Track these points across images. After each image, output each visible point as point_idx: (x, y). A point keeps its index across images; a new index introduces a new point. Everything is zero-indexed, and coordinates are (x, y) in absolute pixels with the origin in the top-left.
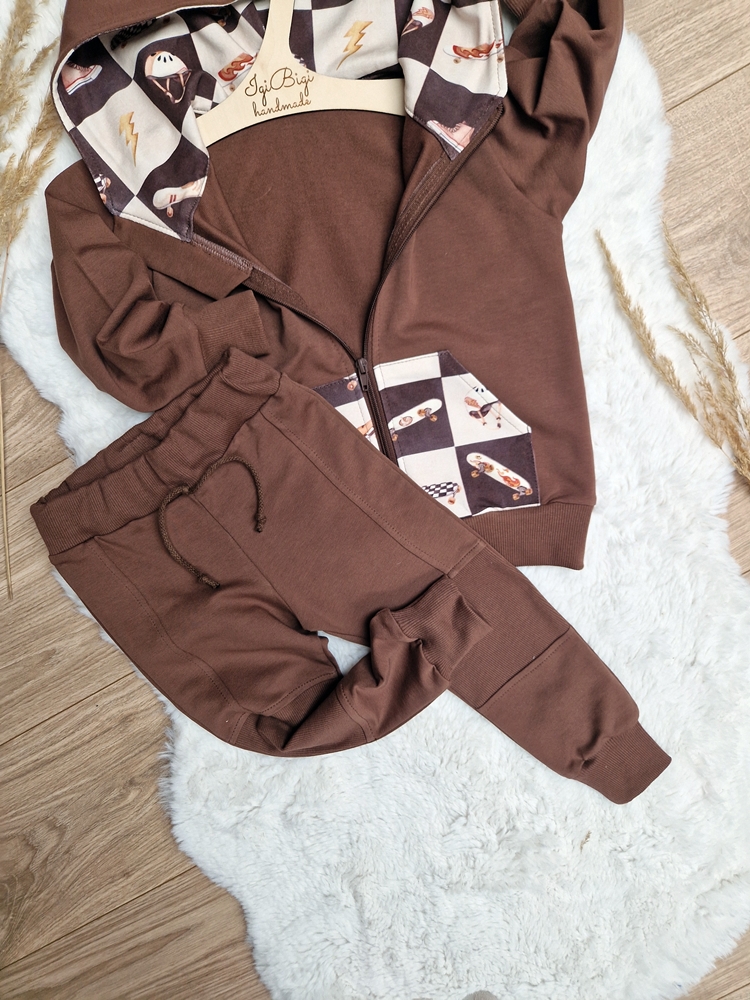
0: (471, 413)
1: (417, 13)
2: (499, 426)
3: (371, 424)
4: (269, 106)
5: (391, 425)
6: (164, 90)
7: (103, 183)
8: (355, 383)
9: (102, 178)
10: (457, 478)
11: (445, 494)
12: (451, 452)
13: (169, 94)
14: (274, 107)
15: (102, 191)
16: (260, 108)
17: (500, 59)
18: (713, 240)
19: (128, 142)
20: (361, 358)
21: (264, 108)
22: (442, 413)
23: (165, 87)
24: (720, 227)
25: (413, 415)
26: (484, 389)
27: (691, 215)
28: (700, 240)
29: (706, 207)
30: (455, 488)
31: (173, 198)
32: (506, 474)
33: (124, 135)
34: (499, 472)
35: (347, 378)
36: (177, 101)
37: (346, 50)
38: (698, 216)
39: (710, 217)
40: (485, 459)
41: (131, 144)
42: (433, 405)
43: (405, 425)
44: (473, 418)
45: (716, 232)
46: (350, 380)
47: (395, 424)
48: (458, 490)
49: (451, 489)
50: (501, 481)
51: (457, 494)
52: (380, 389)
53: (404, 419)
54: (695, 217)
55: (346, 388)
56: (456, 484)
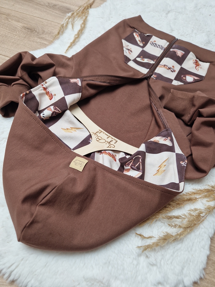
0: (132, 52)
1: (51, 110)
2: (128, 46)
3: (158, 66)
4: (111, 139)
5: (154, 63)
6: (141, 163)
7: (183, 164)
8: (154, 75)
9: (182, 165)
10: (149, 44)
11: (155, 44)
12: (144, 49)
13: (140, 161)
14: (110, 138)
15: (186, 162)
16: (115, 141)
17: (46, 83)
18: (44, 38)
19: (165, 165)
20: (147, 78)
21: (113, 140)
22: (138, 56)
23: (140, 164)
24: (39, 38)
25: (146, 60)
26: (124, 51)
27: (42, 44)
28: (46, 40)
29: (37, 43)
30: (151, 43)
31: (165, 140)
32: (137, 37)
33: (164, 169)
34: (138, 39)
35: (155, 78)
36: (140, 156)
37: (75, 131)
38: (40, 43)
39: (39, 41)
40: (139, 42)
41: (165, 164)
42: (139, 59)
43: (150, 60)
44: (132, 51)
45: (42, 38)
46: (154, 77)
47: (152, 62)
48: (151, 42)
49: (152, 43)
50: (139, 37)
51: (152, 41)
52: (148, 70)
53: (149, 61)
54: (41, 43)
55: (157, 77)
56: (150, 43)
